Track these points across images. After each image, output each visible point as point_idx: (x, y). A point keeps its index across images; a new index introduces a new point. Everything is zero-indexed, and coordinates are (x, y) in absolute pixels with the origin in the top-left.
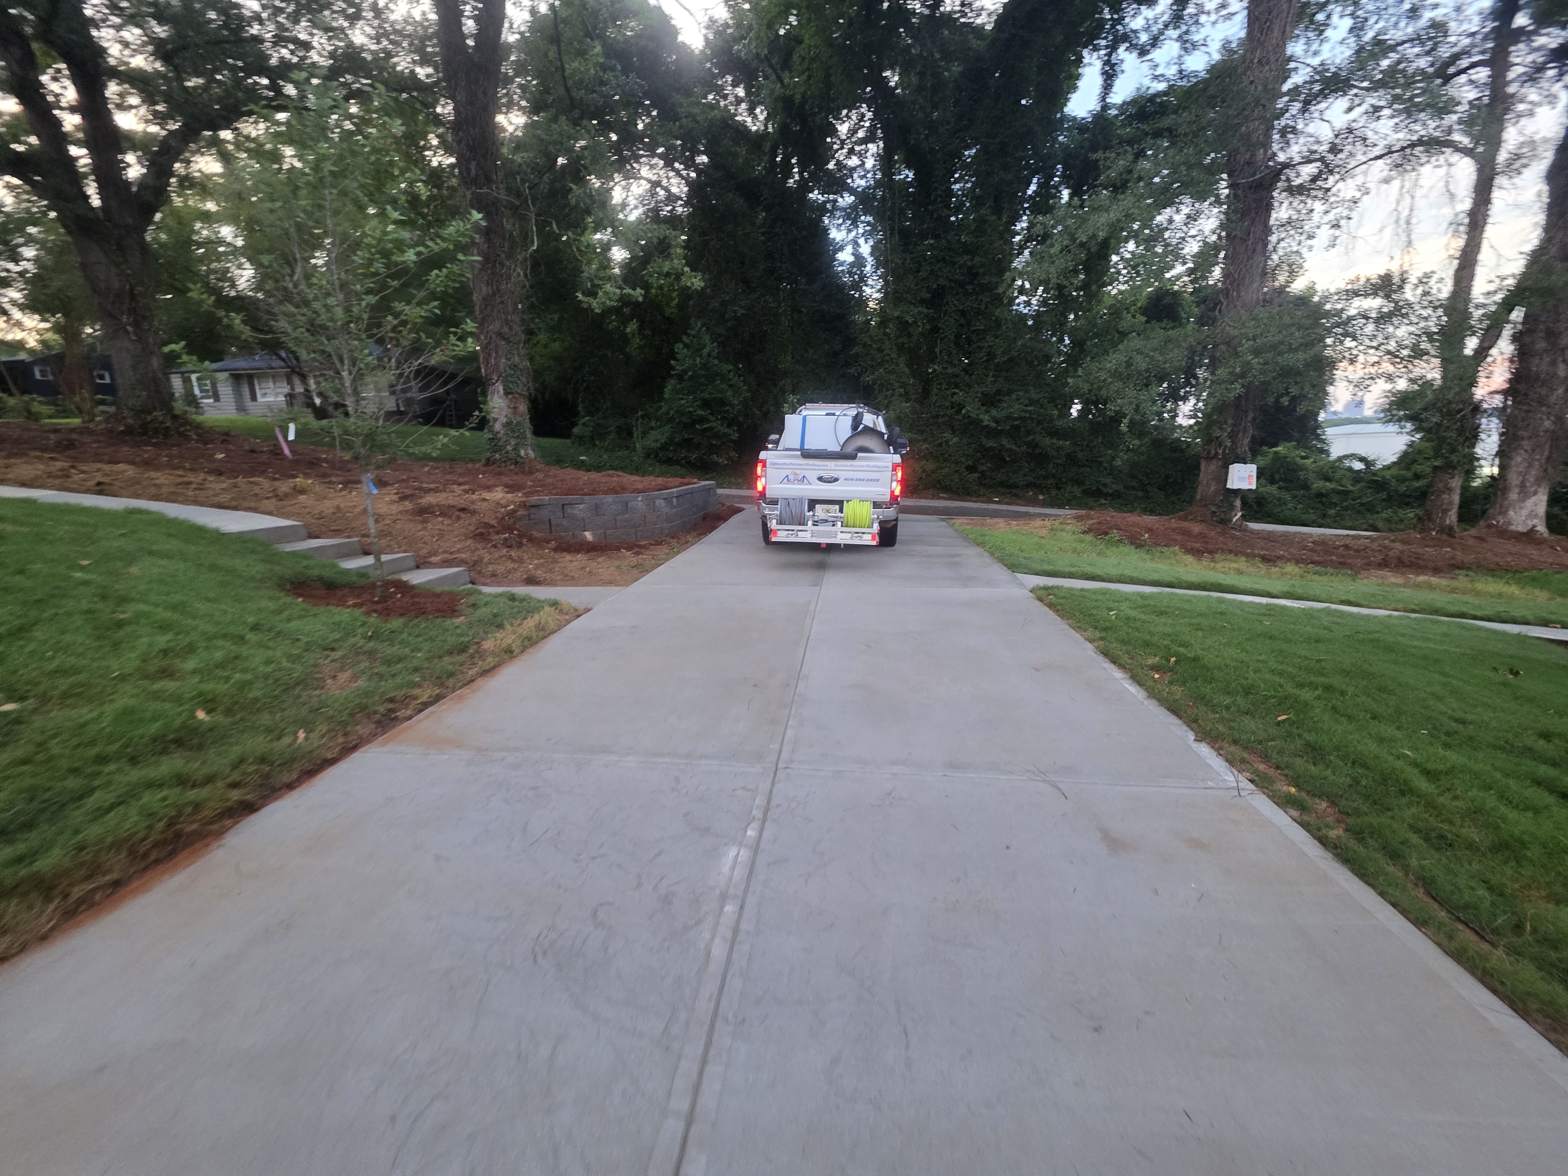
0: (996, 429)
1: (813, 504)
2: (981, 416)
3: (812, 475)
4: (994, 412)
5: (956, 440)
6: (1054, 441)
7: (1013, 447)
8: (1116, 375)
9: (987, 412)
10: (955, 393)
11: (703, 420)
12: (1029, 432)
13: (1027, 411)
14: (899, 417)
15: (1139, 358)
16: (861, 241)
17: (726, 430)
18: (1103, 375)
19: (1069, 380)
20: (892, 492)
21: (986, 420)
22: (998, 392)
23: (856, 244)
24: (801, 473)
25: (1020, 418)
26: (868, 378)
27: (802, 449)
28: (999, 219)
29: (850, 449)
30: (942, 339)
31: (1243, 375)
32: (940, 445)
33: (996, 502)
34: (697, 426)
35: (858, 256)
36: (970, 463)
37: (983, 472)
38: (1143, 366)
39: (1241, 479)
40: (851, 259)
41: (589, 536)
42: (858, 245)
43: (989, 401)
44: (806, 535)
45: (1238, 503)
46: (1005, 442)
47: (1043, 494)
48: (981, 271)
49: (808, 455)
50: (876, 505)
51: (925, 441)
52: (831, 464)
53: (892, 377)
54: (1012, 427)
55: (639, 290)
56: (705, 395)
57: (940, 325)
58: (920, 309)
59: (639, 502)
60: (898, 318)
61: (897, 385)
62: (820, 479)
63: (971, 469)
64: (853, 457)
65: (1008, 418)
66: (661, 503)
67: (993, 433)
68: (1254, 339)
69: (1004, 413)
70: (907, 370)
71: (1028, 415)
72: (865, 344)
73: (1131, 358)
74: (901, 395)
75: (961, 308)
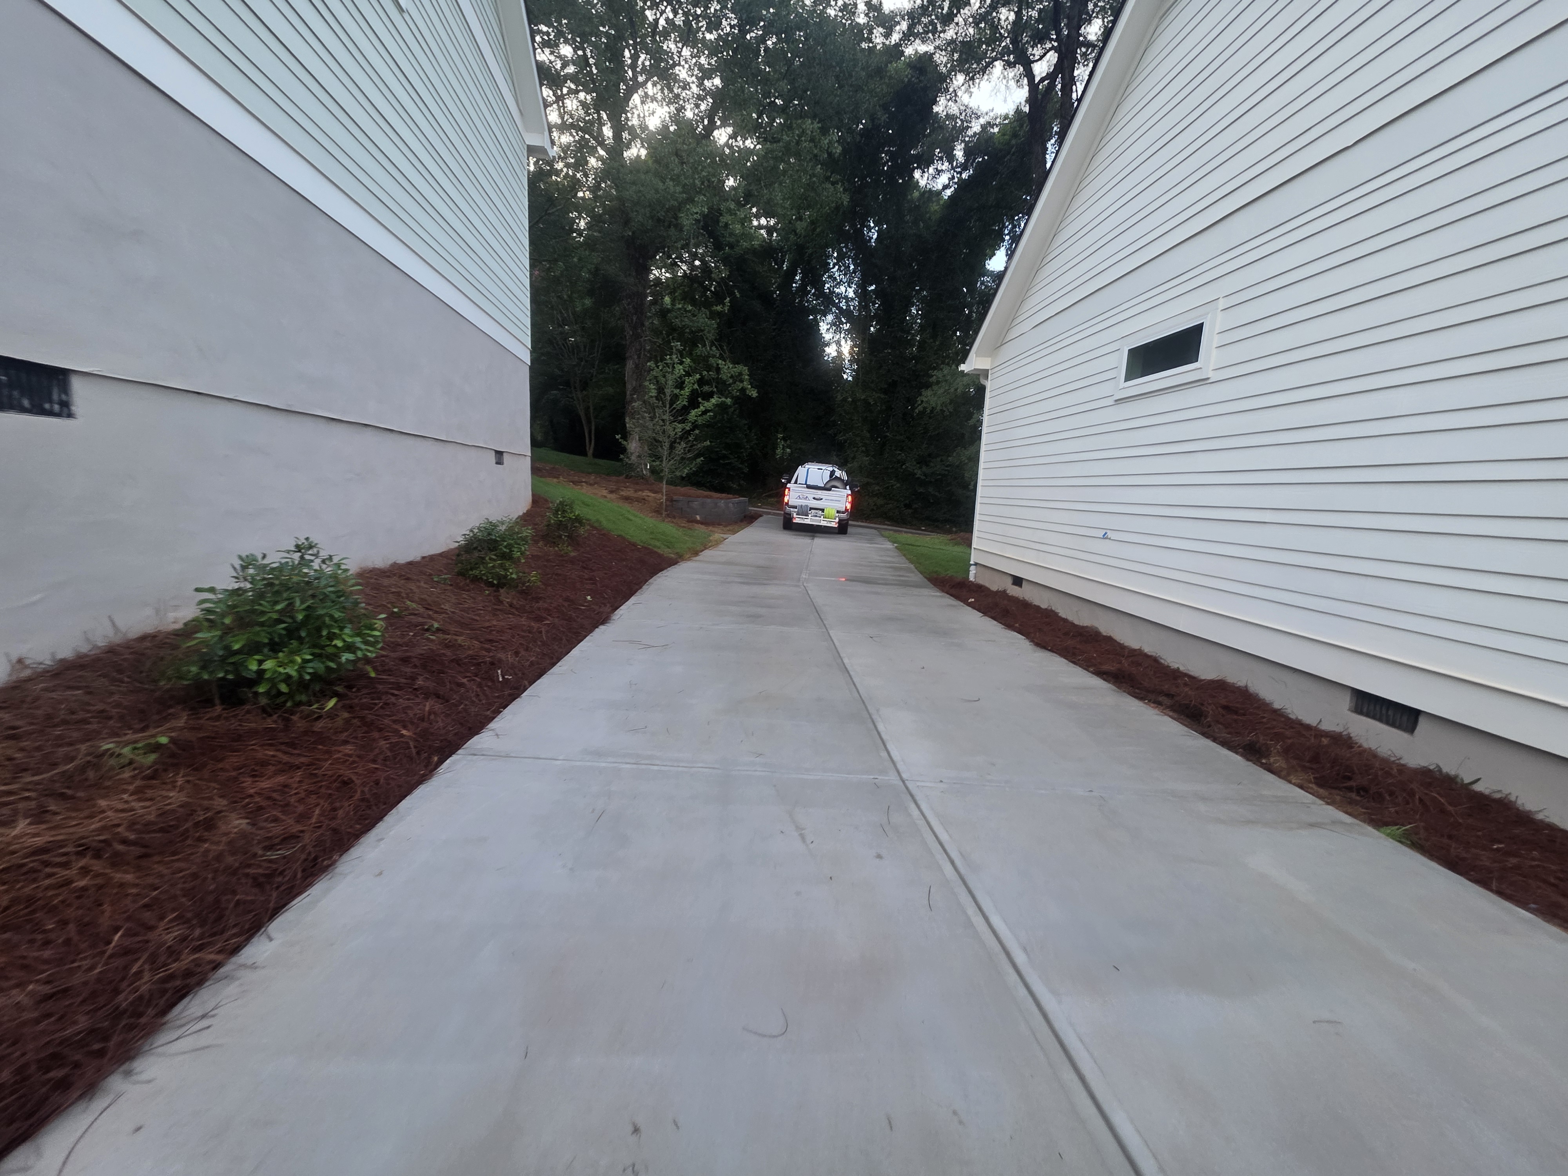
0: (925, 480)
1: (811, 509)
2: (915, 471)
3: (811, 497)
4: (924, 469)
5: (898, 485)
7: (937, 494)
9: (920, 468)
10: (899, 454)
11: (725, 457)
13: (946, 470)
14: (860, 466)
16: (843, 342)
17: (740, 466)
20: (846, 507)
21: (918, 473)
22: (930, 455)
23: (838, 343)
24: (806, 495)
25: (940, 474)
26: (841, 438)
27: (806, 484)
28: (935, 342)
29: (828, 486)
30: (894, 416)
32: (888, 488)
33: (923, 530)
34: (721, 461)
35: (840, 353)
36: (907, 502)
37: (915, 509)
40: (834, 354)
41: (698, 517)
42: (840, 345)
43: (922, 461)
44: (808, 520)
46: (931, 490)
47: (956, 527)
48: (922, 374)
49: (809, 487)
50: (838, 512)
51: (878, 484)
52: (820, 492)
53: (858, 439)
55: (729, 399)
56: (728, 441)
57: (893, 406)
58: (879, 395)
59: (722, 503)
60: (864, 399)
61: (860, 444)
62: (814, 498)
63: (907, 506)
64: (830, 490)
65: (933, 473)
66: (731, 505)
67: (924, 483)
69: (931, 470)
70: (868, 435)
71: (946, 473)
72: (841, 415)
74: (863, 451)
75: (907, 396)
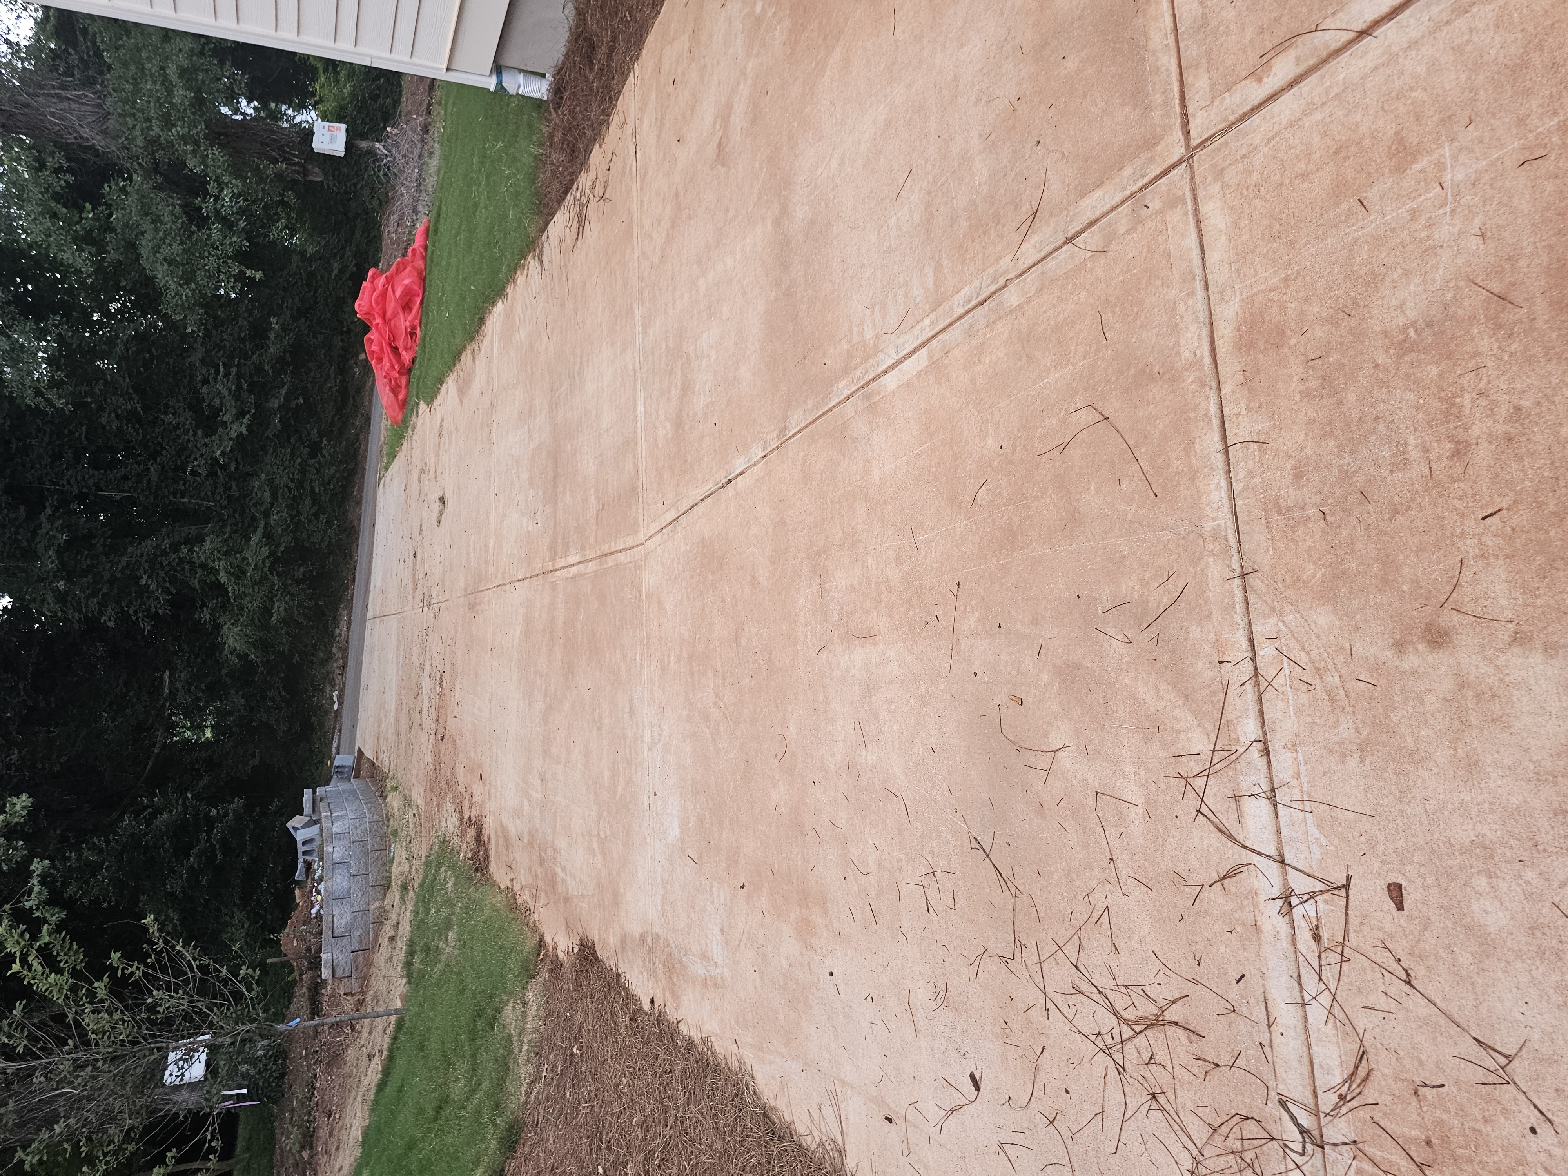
0: (253, 416)
2: (234, 435)
4: (228, 416)
6: (272, 335)
7: (284, 391)
8: (188, 279)
9: (226, 426)
10: (193, 472)
12: (259, 369)
15: (165, 251)
18: (186, 292)
19: (189, 330)
21: (238, 429)
25: (238, 381)
31: (197, 143)
36: (305, 451)
37: (321, 435)
38: (177, 248)
39: (332, 140)
43: (209, 422)
45: (364, 145)
46: (275, 403)
54: (250, 391)
63: (315, 450)
65: (237, 396)
67: (261, 420)
68: (148, 120)
69: (230, 402)
73: (165, 259)
74: (191, 551)
